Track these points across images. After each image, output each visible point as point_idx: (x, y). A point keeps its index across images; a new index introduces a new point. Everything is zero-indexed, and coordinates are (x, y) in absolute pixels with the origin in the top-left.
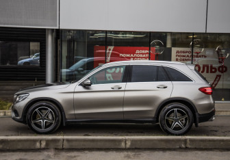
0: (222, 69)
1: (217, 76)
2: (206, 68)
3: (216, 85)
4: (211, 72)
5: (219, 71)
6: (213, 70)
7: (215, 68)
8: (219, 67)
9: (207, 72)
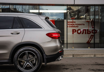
0: (94, 32)
1: (91, 35)
2: (84, 31)
3: (91, 41)
4: (88, 33)
5: (92, 33)
6: (89, 32)
7: (90, 31)
8: (92, 31)
9: (85, 33)
